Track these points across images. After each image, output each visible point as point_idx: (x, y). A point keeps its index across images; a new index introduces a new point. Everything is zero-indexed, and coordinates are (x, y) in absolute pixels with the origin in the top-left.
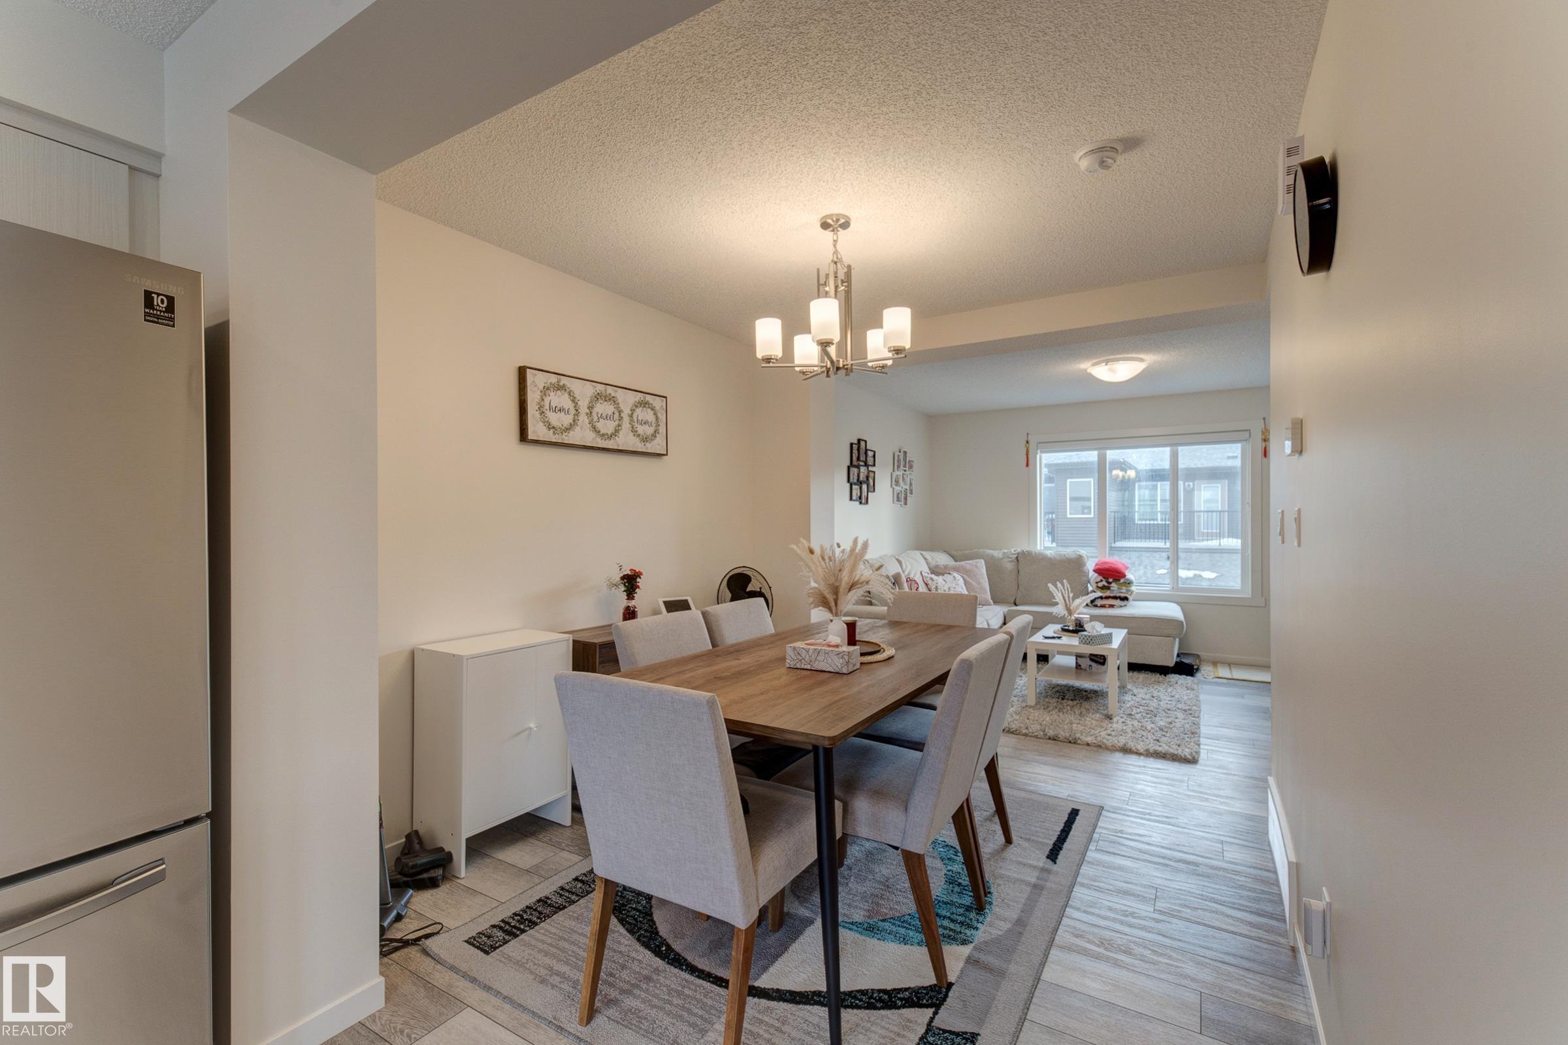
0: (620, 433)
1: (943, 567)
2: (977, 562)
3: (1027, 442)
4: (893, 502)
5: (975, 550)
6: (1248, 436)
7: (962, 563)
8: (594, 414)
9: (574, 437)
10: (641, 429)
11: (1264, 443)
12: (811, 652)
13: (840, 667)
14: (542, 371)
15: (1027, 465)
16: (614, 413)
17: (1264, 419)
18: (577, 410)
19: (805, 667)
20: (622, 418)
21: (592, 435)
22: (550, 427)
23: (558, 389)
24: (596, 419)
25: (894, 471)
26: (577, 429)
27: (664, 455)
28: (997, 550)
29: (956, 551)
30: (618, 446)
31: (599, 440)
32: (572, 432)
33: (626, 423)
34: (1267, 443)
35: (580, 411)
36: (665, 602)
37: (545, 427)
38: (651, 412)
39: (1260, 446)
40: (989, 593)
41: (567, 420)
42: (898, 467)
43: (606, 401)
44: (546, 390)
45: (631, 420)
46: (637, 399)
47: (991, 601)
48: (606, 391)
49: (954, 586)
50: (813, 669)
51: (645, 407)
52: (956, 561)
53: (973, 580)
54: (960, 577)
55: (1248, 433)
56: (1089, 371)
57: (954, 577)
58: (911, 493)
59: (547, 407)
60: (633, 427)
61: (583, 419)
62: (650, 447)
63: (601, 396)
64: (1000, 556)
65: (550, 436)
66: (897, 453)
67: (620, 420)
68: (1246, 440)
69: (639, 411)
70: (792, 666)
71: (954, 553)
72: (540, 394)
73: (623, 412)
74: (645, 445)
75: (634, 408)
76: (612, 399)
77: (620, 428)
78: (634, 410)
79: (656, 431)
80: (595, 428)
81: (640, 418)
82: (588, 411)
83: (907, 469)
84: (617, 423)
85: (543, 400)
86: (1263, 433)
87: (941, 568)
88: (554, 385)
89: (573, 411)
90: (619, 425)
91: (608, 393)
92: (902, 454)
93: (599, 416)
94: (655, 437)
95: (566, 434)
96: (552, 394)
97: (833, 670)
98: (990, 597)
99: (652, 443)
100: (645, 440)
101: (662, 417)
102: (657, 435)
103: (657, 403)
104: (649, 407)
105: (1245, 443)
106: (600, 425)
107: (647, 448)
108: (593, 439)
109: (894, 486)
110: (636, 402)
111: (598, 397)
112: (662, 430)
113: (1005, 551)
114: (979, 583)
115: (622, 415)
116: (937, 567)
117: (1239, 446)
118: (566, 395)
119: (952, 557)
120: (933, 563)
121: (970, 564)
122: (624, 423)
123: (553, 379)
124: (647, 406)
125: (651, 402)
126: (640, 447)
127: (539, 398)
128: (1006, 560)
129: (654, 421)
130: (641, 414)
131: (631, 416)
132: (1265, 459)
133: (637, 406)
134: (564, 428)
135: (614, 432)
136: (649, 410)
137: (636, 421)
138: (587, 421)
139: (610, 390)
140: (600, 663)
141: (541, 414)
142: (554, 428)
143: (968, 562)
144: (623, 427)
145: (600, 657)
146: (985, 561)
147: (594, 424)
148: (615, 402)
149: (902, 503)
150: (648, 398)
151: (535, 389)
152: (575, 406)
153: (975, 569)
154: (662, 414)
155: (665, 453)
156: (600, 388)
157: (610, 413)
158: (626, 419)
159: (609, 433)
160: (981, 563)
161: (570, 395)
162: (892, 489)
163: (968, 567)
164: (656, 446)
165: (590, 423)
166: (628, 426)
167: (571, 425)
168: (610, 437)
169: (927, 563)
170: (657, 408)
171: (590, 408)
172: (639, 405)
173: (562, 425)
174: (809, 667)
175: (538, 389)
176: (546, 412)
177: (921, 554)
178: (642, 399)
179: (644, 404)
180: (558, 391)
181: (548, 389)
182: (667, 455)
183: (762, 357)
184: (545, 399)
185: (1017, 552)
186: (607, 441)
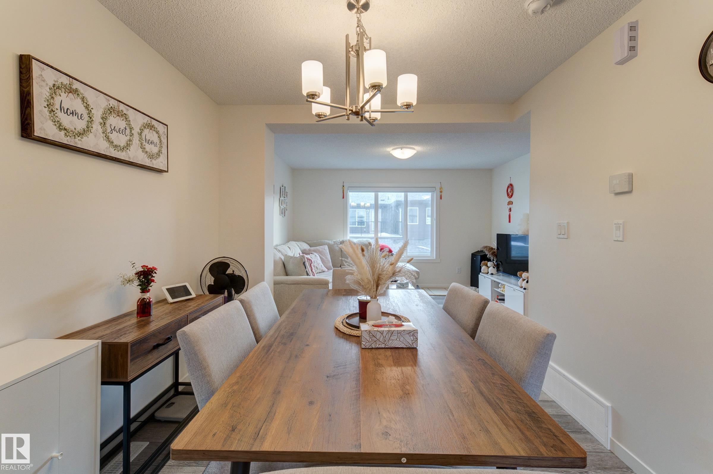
0: (131, 147)
1: (308, 250)
2: (324, 247)
3: (343, 186)
4: (280, 215)
5: (319, 240)
6: (435, 190)
7: (317, 247)
8: (108, 125)
9: (86, 143)
10: (148, 147)
11: (440, 193)
12: (385, 334)
13: (411, 343)
14: (52, 67)
15: (343, 198)
16: (126, 129)
17: (440, 183)
18: (91, 118)
19: (380, 346)
20: (133, 134)
21: (106, 144)
22: (60, 127)
23: (70, 92)
24: (109, 130)
25: (280, 197)
26: (91, 136)
27: (165, 171)
28: (330, 240)
29: (309, 241)
30: (129, 158)
31: (112, 150)
32: (85, 138)
33: (136, 140)
34: (442, 193)
35: (94, 119)
36: (168, 289)
37: (55, 127)
38: (156, 135)
39: (439, 194)
40: (331, 263)
41: (81, 125)
42: (282, 195)
43: (118, 116)
44: (55, 88)
45: (141, 139)
46: (145, 121)
47: (332, 267)
48: (119, 107)
49: (316, 260)
50: (387, 347)
51: (151, 129)
52: (310, 247)
53: (323, 256)
54: (318, 255)
55: (435, 188)
56: (391, 152)
57: (315, 255)
58: (287, 210)
59: (58, 106)
60: (142, 144)
61: (96, 127)
62: (155, 164)
63: (114, 110)
64: (333, 243)
65: (60, 137)
66: (282, 188)
67: (131, 136)
68: (434, 191)
69: (146, 131)
70: (367, 347)
71: (308, 242)
72: (49, 90)
73: (133, 130)
74: (151, 161)
75: (143, 128)
76: (125, 116)
77: (131, 143)
78: (142, 129)
79: (160, 151)
80: (108, 138)
81: (148, 138)
82: (101, 121)
83: (285, 196)
84: (128, 137)
85: (53, 98)
86: (440, 189)
87: (307, 251)
88: (65, 86)
89: (86, 117)
90: (130, 140)
91: (121, 109)
92: (284, 188)
93: (113, 128)
94: (159, 155)
95: (79, 138)
96: (63, 94)
97: (405, 347)
98: (331, 265)
99: (157, 160)
100: (151, 157)
101: (164, 141)
102: (160, 154)
103: (161, 128)
104: (154, 131)
105: (433, 192)
106: (113, 136)
107: (153, 164)
108: (107, 148)
109: (280, 206)
110: (144, 124)
111: (111, 110)
112: (164, 151)
113: (335, 241)
114: (326, 258)
115: (133, 132)
116: (305, 250)
117: (430, 194)
118: (79, 101)
119: (308, 244)
120: (303, 249)
121: (321, 248)
122: (134, 139)
123: (66, 80)
124: (153, 129)
125: (156, 126)
126: (147, 162)
127: (48, 94)
128: (336, 245)
129: (158, 143)
130: (148, 134)
131: (140, 134)
132: (441, 200)
133: (145, 127)
134: (77, 132)
135: (126, 145)
136: (154, 133)
137: (144, 139)
138: (101, 130)
139: (122, 107)
140: (131, 360)
141: (50, 112)
142: (65, 129)
143: (319, 247)
144: (134, 142)
145: (131, 355)
146: (327, 245)
147: (108, 135)
148: (126, 119)
149: (283, 215)
150: (154, 123)
151: (44, 84)
152: (89, 114)
153: (324, 251)
154: (164, 138)
155: (167, 170)
156: (113, 103)
157: (122, 128)
158: (136, 138)
159: (122, 145)
160: (326, 247)
161: (83, 101)
162: (279, 207)
163: (320, 249)
164: (158, 164)
165: (103, 133)
166: (138, 142)
167: (84, 130)
168: (123, 149)
169: (300, 249)
170: (161, 132)
171: (104, 118)
172: (147, 127)
173: (75, 129)
174: (383, 346)
175: (47, 84)
176: (56, 111)
177: (296, 243)
178: (149, 122)
179: (151, 127)
180: (70, 94)
181: (58, 88)
182: (167, 172)
183: (307, 94)
184: (55, 98)
185: (340, 241)
186: (119, 152)
